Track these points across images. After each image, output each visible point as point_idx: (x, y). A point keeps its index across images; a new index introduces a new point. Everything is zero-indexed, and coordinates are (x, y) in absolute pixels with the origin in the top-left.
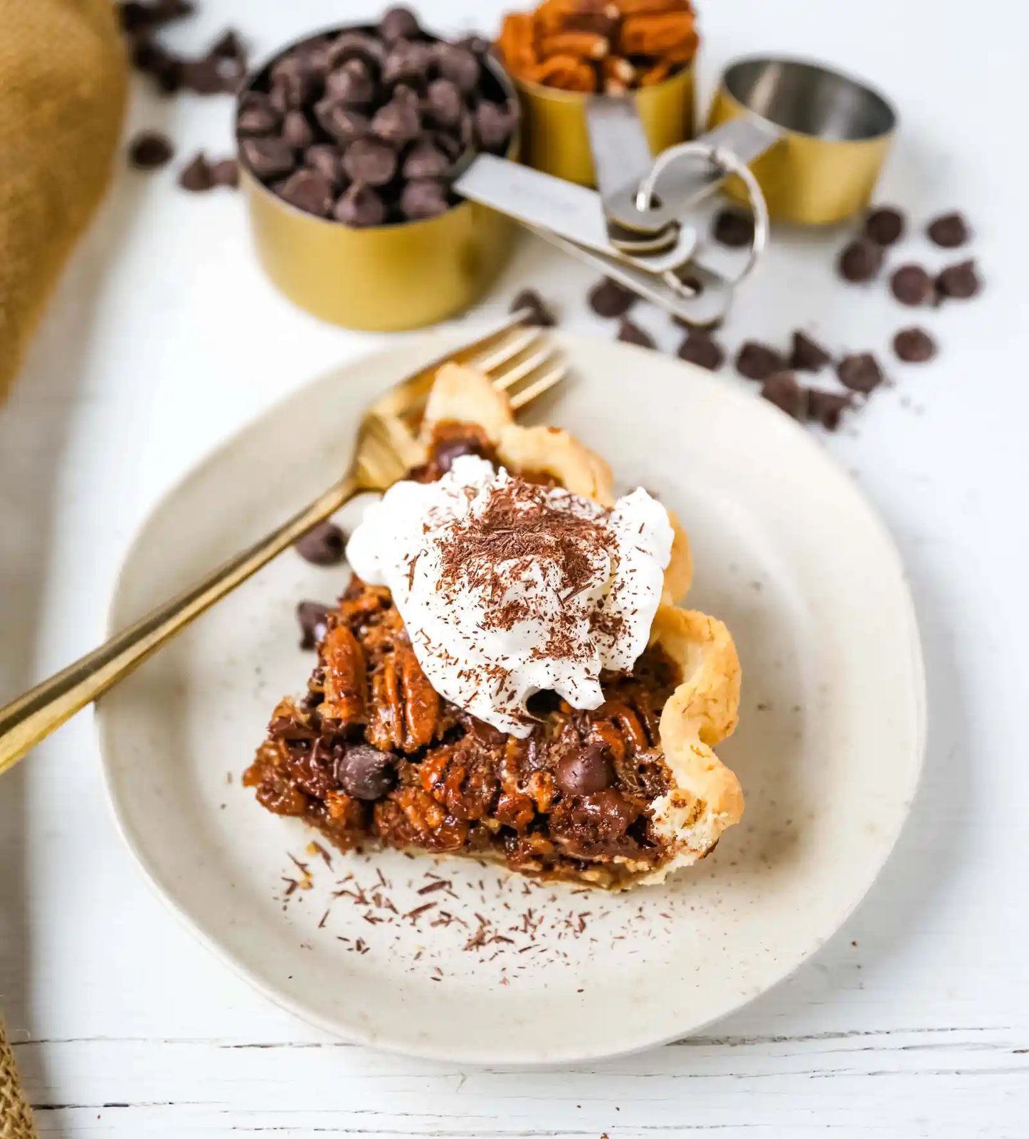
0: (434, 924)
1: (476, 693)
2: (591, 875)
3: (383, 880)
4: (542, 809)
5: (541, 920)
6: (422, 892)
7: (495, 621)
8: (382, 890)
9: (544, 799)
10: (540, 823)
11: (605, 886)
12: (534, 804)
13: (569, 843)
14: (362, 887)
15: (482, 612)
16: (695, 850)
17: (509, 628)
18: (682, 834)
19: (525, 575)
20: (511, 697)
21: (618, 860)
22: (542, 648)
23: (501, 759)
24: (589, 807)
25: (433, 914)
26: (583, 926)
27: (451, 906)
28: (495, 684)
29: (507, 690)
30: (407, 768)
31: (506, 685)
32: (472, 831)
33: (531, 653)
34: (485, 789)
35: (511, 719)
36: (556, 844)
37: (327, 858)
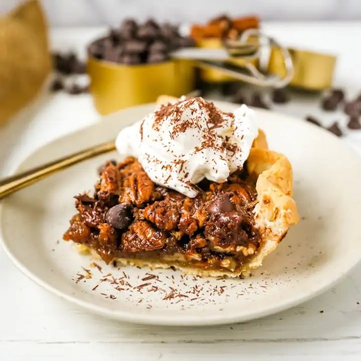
0: (149, 291)
1: (170, 176)
2: (226, 263)
3: (125, 275)
4: (201, 224)
5: (202, 289)
6: (144, 280)
7: (178, 130)
8: (125, 279)
9: (202, 219)
10: (200, 231)
11: (233, 270)
12: (197, 221)
13: (214, 240)
14: (115, 278)
15: (172, 127)
16: (276, 235)
17: (184, 131)
18: (270, 224)
19: (191, 107)
20: (186, 176)
21: (239, 249)
22: (200, 146)
23: (181, 206)
24: (224, 219)
25: (150, 287)
26: (222, 291)
27: (158, 284)
28: (179, 166)
29: (184, 172)
30: (137, 212)
31: (184, 168)
32: (167, 241)
33: (195, 150)
34: (173, 216)
35: (186, 185)
36: (208, 240)
37: (100, 268)
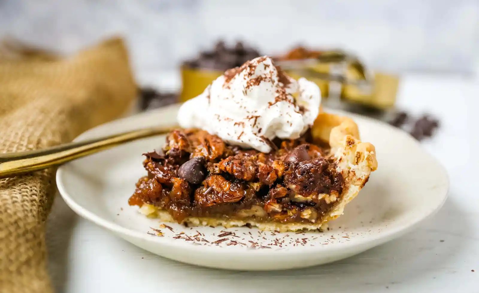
0: (228, 245)
1: (243, 133)
2: (307, 214)
3: (199, 233)
4: (280, 173)
5: (283, 242)
6: (220, 236)
7: (252, 84)
8: (199, 236)
9: (281, 169)
10: (280, 181)
11: (313, 221)
12: (276, 171)
13: (296, 188)
14: (189, 236)
15: (245, 81)
16: (359, 179)
17: (258, 85)
18: (353, 167)
19: (265, 62)
20: (260, 131)
21: (321, 197)
22: (273, 101)
23: (257, 159)
24: (302, 166)
25: (228, 242)
26: (305, 242)
27: (235, 239)
28: (253, 120)
29: (257, 127)
30: (212, 166)
31: (257, 122)
32: (245, 192)
33: (268, 105)
35: (261, 139)
36: (289, 189)
37: (171, 229)
